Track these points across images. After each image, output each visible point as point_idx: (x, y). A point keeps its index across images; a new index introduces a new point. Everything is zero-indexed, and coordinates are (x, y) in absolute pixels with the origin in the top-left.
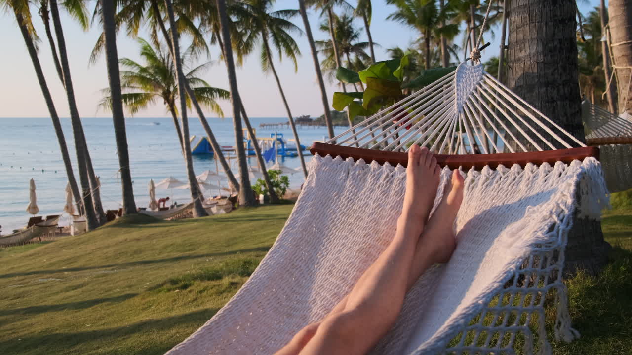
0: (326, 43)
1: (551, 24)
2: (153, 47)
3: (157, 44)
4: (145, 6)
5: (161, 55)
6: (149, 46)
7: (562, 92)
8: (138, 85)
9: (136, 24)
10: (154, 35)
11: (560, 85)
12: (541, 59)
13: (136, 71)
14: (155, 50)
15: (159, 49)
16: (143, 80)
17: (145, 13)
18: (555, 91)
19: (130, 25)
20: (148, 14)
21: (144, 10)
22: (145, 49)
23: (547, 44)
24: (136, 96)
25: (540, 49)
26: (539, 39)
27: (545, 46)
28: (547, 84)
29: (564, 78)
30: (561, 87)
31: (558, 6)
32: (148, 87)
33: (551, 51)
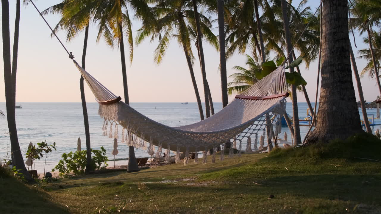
0: (368, 50)
1: (333, 42)
2: (254, 59)
3: (256, 58)
4: (249, 37)
5: (258, 64)
6: (252, 59)
7: (337, 68)
8: (244, 81)
9: (244, 47)
10: (255, 53)
11: (336, 65)
12: (329, 55)
13: (243, 73)
14: (255, 61)
15: (257, 60)
16: (247, 78)
17: (250, 41)
18: (335, 68)
19: (240, 48)
20: (251, 41)
21: (249, 39)
22: (249, 60)
23: (331, 50)
24: (243, 87)
25: (329, 52)
26: (329, 48)
27: (330, 50)
28: (331, 65)
29: (339, 62)
30: (337, 66)
31: (336, 35)
32: (250, 82)
33: (333, 52)
